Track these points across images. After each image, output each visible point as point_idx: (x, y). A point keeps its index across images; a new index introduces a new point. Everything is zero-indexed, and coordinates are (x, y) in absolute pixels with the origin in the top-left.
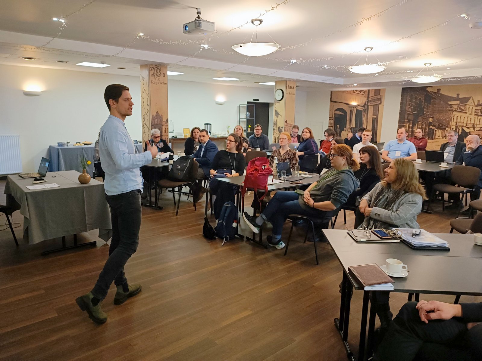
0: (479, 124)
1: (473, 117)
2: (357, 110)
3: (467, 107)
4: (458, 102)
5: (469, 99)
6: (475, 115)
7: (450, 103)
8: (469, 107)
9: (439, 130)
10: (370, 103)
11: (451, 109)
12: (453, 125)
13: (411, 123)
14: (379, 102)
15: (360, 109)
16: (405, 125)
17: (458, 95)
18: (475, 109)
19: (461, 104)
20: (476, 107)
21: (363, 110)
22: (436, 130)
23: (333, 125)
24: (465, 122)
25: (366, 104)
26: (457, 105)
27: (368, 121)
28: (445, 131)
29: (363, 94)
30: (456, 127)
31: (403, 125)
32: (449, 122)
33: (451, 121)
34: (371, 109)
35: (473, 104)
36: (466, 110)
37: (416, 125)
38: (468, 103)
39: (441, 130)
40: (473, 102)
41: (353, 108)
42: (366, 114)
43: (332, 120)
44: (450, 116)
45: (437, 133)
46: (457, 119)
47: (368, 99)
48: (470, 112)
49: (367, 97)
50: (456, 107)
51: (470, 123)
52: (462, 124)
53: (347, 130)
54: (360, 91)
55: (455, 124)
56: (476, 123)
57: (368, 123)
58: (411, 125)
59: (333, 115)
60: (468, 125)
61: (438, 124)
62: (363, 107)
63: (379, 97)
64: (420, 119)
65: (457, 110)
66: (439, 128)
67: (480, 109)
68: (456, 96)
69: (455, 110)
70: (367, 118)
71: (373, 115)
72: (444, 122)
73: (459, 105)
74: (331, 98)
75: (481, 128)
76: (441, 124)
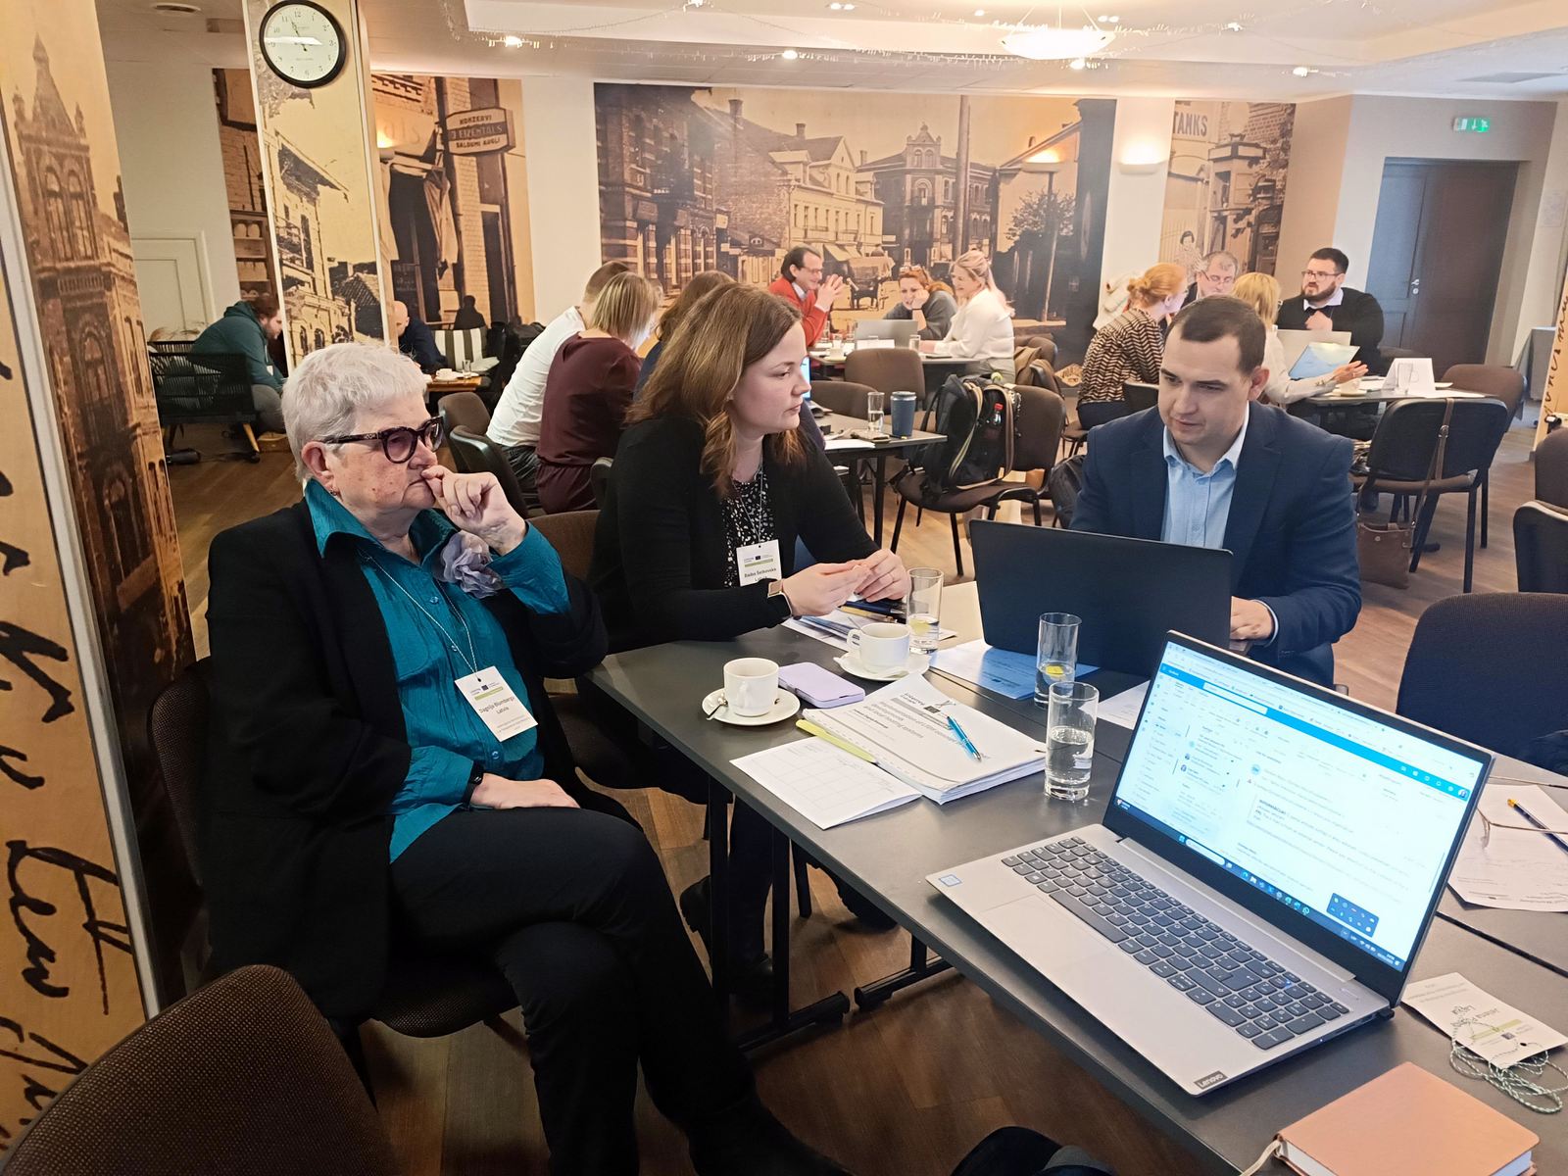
0: (872, 234)
1: (855, 207)
2: (395, 174)
3: (833, 171)
4: (802, 155)
5: (839, 142)
7: (778, 157)
8: (838, 175)
11: (784, 180)
13: (652, 236)
14: (502, 141)
15: (416, 168)
16: (628, 242)
17: (800, 127)
18: (857, 183)
19: (813, 164)
20: (860, 174)
21: (425, 176)
22: (745, 257)
24: (832, 228)
25: (440, 146)
26: (801, 165)
27: (462, 228)
29: (414, 95)
31: (622, 242)
32: (784, 229)
34: (466, 171)
35: (847, 163)
36: (830, 182)
37: (673, 241)
38: (835, 160)
39: (761, 259)
40: (846, 157)
42: (446, 198)
44: (782, 206)
45: (748, 268)
46: (806, 216)
47: (442, 123)
48: (843, 193)
49: (436, 113)
50: (799, 172)
51: (846, 232)
52: (822, 235)
54: (392, 82)
55: (801, 234)
57: (464, 238)
58: (653, 244)
60: (840, 236)
61: (747, 237)
62: (421, 159)
63: (496, 117)
64: (682, 218)
65: (801, 183)
66: (753, 251)
67: (868, 182)
68: (793, 132)
69: (797, 183)
70: (456, 215)
71: (483, 200)
72: (767, 227)
73: (805, 164)
74: (222, 107)
75: (877, 245)
76: (755, 236)
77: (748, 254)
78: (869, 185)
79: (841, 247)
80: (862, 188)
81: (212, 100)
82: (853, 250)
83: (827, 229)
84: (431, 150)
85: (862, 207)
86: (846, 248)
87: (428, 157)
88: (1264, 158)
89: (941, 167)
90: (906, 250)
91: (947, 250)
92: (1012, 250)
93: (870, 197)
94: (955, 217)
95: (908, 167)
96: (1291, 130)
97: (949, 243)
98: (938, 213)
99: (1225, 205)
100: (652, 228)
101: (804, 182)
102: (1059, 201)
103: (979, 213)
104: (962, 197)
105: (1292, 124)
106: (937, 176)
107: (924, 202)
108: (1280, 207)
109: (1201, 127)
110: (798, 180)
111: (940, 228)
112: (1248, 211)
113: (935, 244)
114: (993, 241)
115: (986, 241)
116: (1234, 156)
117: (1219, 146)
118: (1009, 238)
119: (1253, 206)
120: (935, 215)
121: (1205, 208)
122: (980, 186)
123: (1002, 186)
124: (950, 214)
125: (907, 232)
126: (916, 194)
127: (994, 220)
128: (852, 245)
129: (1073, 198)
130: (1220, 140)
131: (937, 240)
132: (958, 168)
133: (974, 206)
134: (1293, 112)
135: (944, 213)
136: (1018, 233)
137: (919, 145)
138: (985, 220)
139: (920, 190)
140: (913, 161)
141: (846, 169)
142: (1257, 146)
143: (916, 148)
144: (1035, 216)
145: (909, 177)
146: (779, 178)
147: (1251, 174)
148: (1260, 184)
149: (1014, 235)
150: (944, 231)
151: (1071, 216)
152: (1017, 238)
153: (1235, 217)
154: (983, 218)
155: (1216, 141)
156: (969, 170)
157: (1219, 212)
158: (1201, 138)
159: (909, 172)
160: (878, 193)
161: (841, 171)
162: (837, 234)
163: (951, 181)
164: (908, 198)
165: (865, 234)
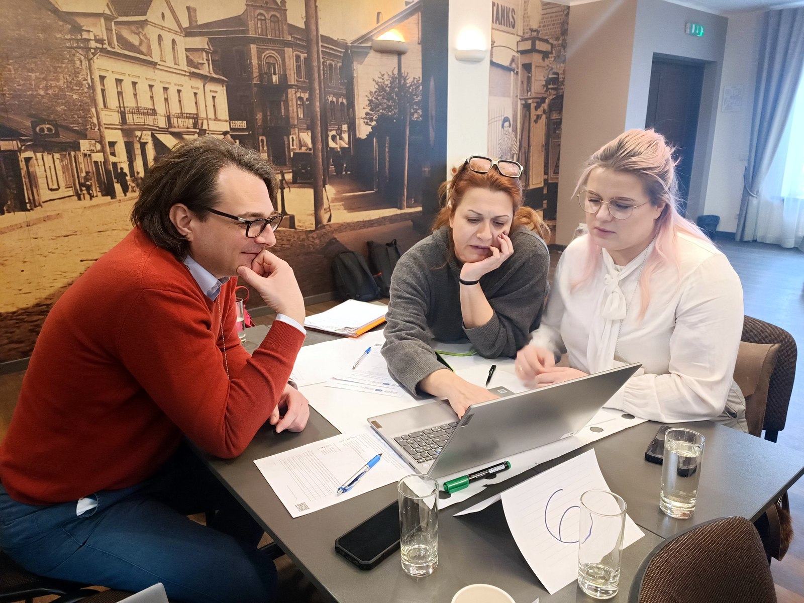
0: (216, 119)
1: (190, 86)
3: (152, 33)
4: (101, 6)
6: (193, 75)
8: (160, 38)
9: (48, 158)
11: (77, 41)
12: (110, 127)
18: (186, 50)
19: (121, 19)
20: (189, 39)
22: (29, 154)
24: (161, 109)
26: (102, 19)
28: (81, 159)
30: (128, 133)
32: (89, 110)
35: (170, 22)
36: (149, 47)
38: (153, 15)
39: (57, 156)
40: (168, 14)
44: (80, 78)
45: (38, 170)
46: (120, 94)
48: (170, 62)
51: (181, 115)
52: (150, 120)
55: (116, 119)
56: (202, 115)
60: (174, 121)
65: (106, 46)
66: (43, 144)
67: (203, 50)
69: (100, 46)
72: (59, 109)
73: (108, 19)
75: (225, 133)
76: (44, 121)
77: (35, 148)
78: (204, 54)
79: (176, 133)
80: (195, 58)
83: (154, 112)
85: (199, 84)
86: (185, 137)
88: (551, 53)
89: (290, 38)
90: (260, 138)
91: (306, 137)
92: (370, 135)
93: (206, 70)
94: (311, 99)
95: (251, 34)
96: (567, 29)
97: (307, 129)
98: (291, 92)
99: (529, 93)
101: (110, 44)
102: (408, 85)
103: (335, 95)
104: (316, 76)
105: (568, 24)
106: (286, 49)
108: (562, 96)
109: (511, 20)
110: (101, 41)
111: (296, 112)
112: (543, 100)
113: (292, 131)
114: (352, 127)
115: (345, 127)
116: (533, 50)
117: (524, 40)
118: (367, 124)
119: (545, 96)
120: (289, 96)
121: (517, 96)
122: (333, 63)
123: (355, 65)
124: (306, 96)
125: (259, 116)
126: (265, 69)
127: (351, 104)
129: (420, 82)
130: (524, 33)
131: (294, 126)
132: (308, 41)
133: (330, 87)
134: (568, 13)
135: (298, 95)
136: (374, 118)
137: (261, 8)
138: (342, 103)
139: (269, 64)
140: (256, 28)
141: (170, 30)
142: (547, 41)
143: (259, 11)
144: (388, 100)
145: (253, 48)
146: (68, 37)
147: (544, 67)
148: (550, 76)
149: (371, 120)
150: (301, 116)
151: (419, 101)
152: (374, 123)
153: (535, 104)
154: (340, 100)
155: (522, 34)
156: (320, 44)
157: (526, 100)
158: (511, 30)
159: (253, 40)
160: (217, 66)
161: (163, 33)
162: (169, 118)
163: (303, 56)
164: (256, 73)
165: (207, 119)
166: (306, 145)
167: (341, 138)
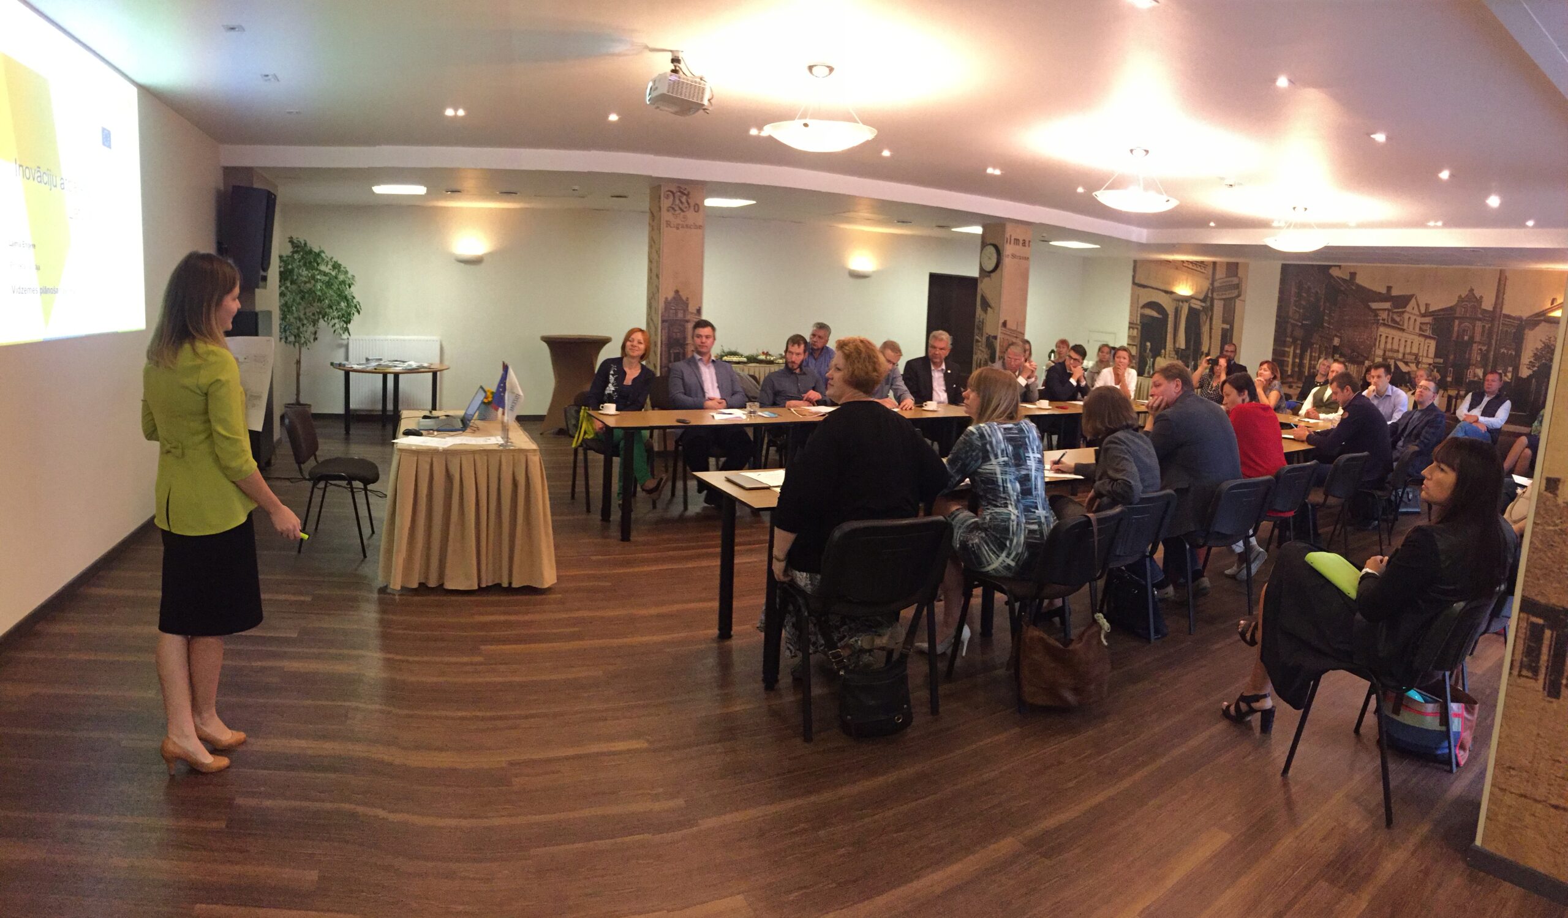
0: (1427, 357)
1: (1417, 340)
2: (1191, 309)
3: (1406, 316)
4: (1387, 305)
5: (1410, 300)
6: (1420, 335)
7: (1374, 305)
8: (1409, 318)
10: (1218, 295)
11: (1375, 320)
13: (1299, 347)
14: (1236, 292)
15: (1197, 305)
16: (1286, 349)
17: (1389, 288)
18: (1421, 323)
19: (1394, 311)
20: (1423, 319)
21: (1201, 309)
23: (1137, 342)
24: (1401, 350)
25: (1210, 295)
26: (1387, 311)
27: (1213, 335)
29: (1203, 271)
31: (1283, 349)
32: (1372, 349)
33: (1375, 345)
34: (1218, 306)
35: (1416, 311)
36: (1404, 323)
37: (1309, 351)
38: (1409, 308)
40: (1416, 307)
41: (1181, 303)
42: (1208, 320)
43: (1136, 330)
44: (1372, 335)
46: (1386, 343)
47: (1212, 284)
48: (1411, 329)
49: (1210, 279)
50: (1384, 315)
51: (1410, 353)
52: (1395, 355)
53: (1167, 356)
54: (1196, 264)
56: (1420, 354)
58: (1298, 351)
59: (1139, 318)
60: (1406, 356)
61: (1350, 352)
62: (1201, 300)
63: (1235, 281)
64: (1316, 338)
65: (1386, 322)
67: (1429, 323)
68: (1384, 291)
69: (1383, 322)
70: (1211, 329)
71: (1224, 322)
72: (1362, 347)
73: (1389, 311)
74: (1134, 277)
75: (1430, 364)
76: (1354, 352)
78: (1429, 326)
79: (1406, 363)
80: (1424, 327)
81: (1131, 273)
82: (1413, 367)
83: (1398, 351)
84: (1206, 296)
85: (1422, 339)
86: (1410, 364)
87: (1203, 300)
89: (1481, 316)
90: (1449, 369)
91: (1480, 372)
92: (1530, 377)
93: (1428, 333)
94: (1488, 351)
95: (1457, 315)
98: (1475, 346)
100: (1299, 342)
103: (1506, 348)
104: (1495, 336)
106: (1477, 322)
107: (1466, 338)
110: (1384, 320)
111: (1476, 356)
114: (1516, 369)
115: (1510, 369)
118: (1529, 368)
120: (1474, 348)
122: (1509, 330)
123: (1527, 331)
124: (1484, 348)
125: (1452, 357)
126: (1462, 333)
127: (1518, 355)
128: (1413, 363)
132: (1494, 317)
133: (1503, 344)
135: (1479, 347)
136: (1536, 365)
137: (1467, 301)
138: (1511, 354)
139: (1464, 330)
140: (1461, 312)
141: (1415, 315)
143: (1464, 303)
145: (1457, 322)
146: (1372, 318)
149: (1534, 366)
150: (1479, 359)
152: (1535, 369)
154: (1510, 352)
156: (1502, 319)
159: (1457, 318)
160: (1434, 331)
161: (1411, 316)
162: (1404, 354)
163: (1487, 326)
164: (1455, 335)
165: (1423, 356)
166: (1478, 376)
167: (1506, 375)
